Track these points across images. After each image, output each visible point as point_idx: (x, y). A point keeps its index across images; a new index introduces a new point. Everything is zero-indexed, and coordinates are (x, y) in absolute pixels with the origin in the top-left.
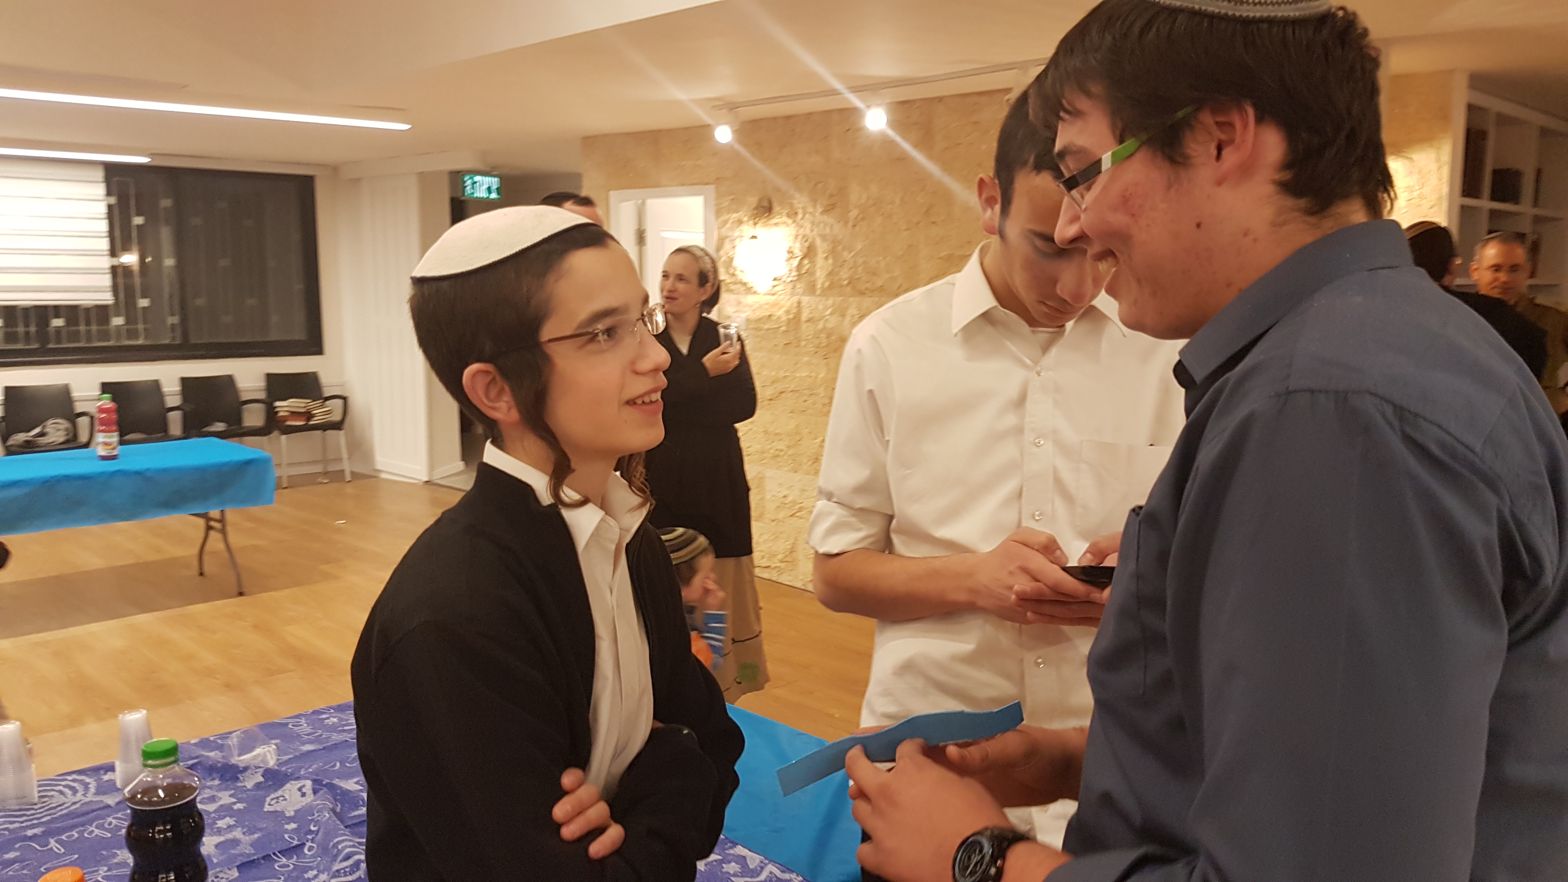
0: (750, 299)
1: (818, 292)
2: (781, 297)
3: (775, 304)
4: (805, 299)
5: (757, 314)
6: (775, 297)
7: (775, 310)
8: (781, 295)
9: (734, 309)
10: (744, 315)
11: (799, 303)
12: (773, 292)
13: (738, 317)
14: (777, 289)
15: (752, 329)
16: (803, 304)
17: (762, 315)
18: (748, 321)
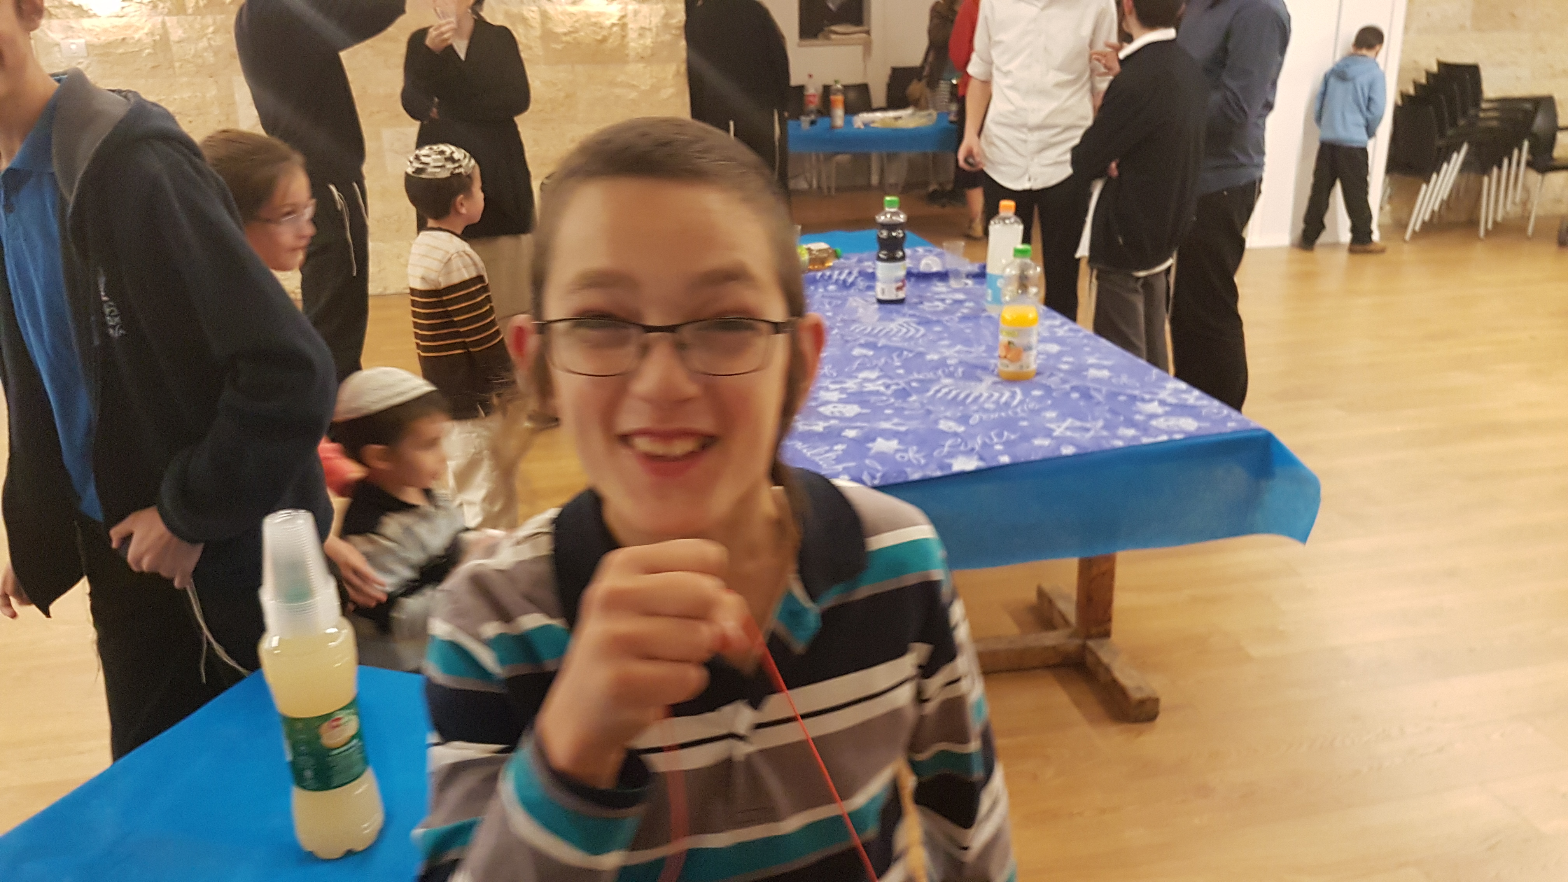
0: (86, 23)
1: (190, 11)
2: (136, 18)
3: (128, 26)
4: (171, 21)
5: (103, 38)
6: (124, 20)
7: (129, 32)
8: (134, 16)
9: (62, 36)
10: (82, 41)
11: (164, 24)
12: (121, 14)
13: (74, 43)
14: (125, 10)
15: (96, 55)
16: (169, 24)
17: (112, 39)
18: (89, 46)
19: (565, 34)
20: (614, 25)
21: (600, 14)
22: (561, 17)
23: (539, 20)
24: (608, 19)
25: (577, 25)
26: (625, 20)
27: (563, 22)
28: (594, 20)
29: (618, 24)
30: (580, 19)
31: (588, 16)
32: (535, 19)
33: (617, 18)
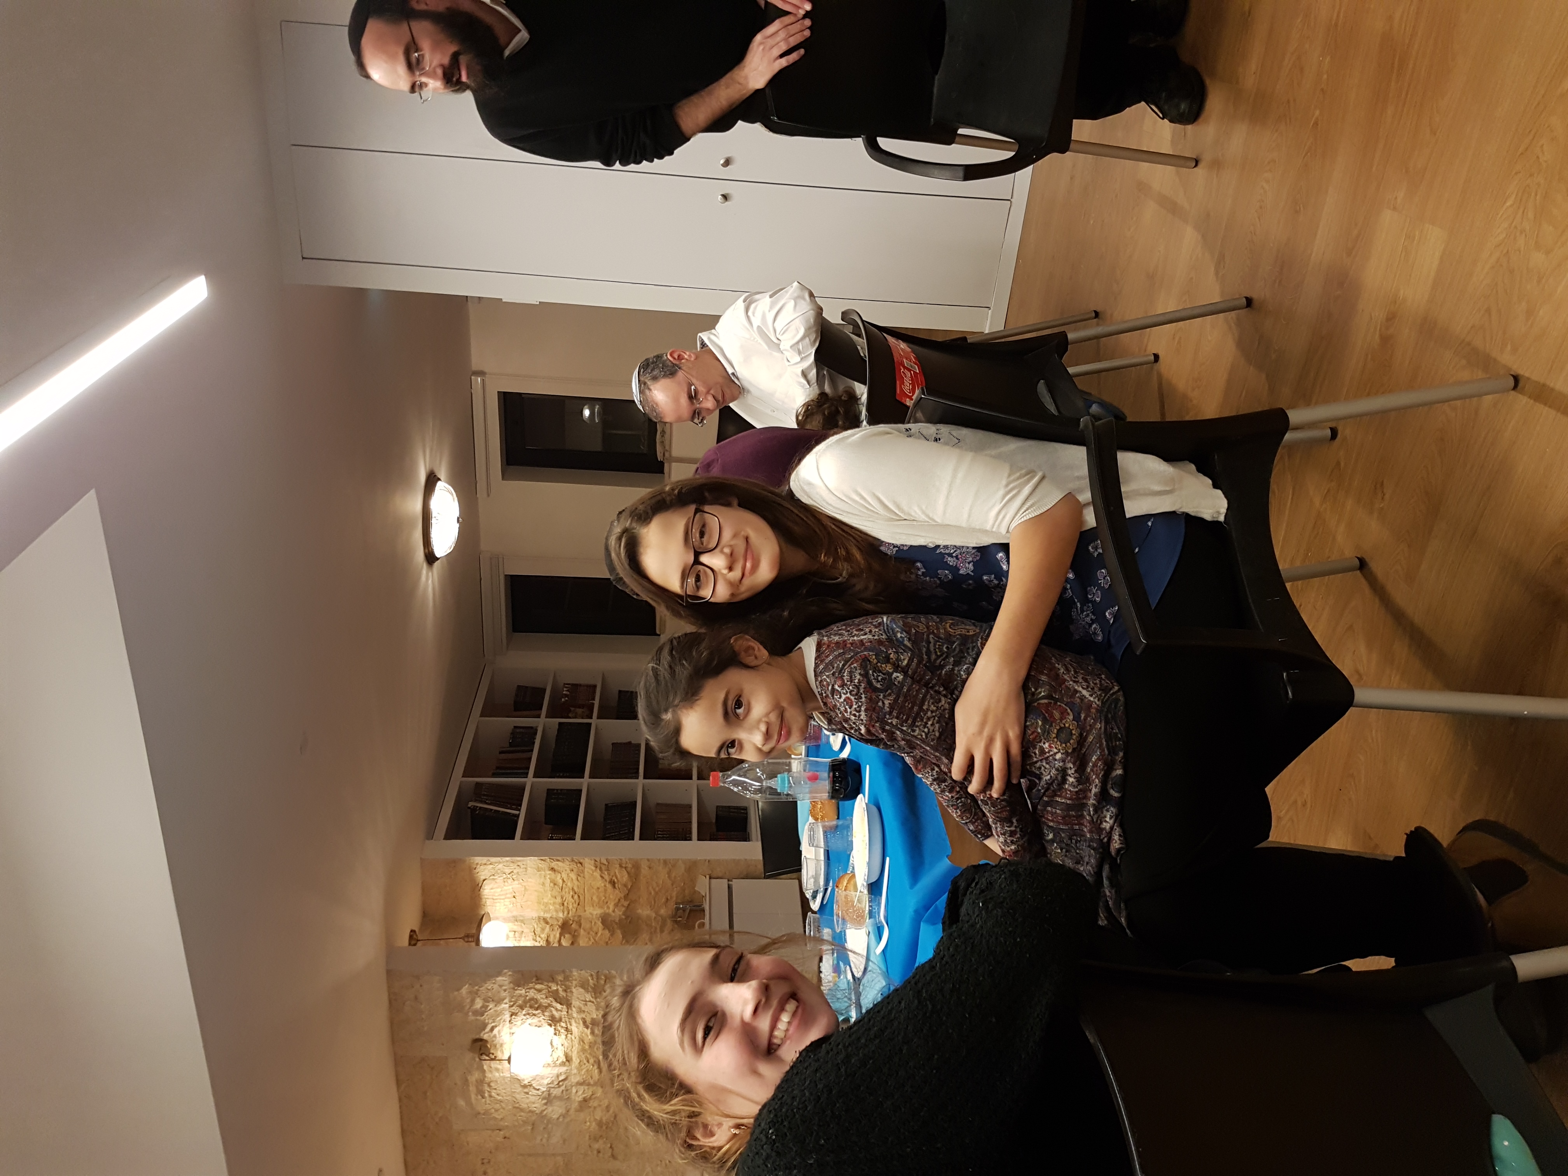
19: (600, 1072)
20: (592, 1033)
21: (582, 1040)
22: (583, 1072)
23: (586, 1087)
24: (588, 1036)
25: (591, 1061)
26: (588, 1020)
27: (587, 1070)
28: (587, 1047)
29: (591, 1029)
30: (586, 1057)
31: (583, 1050)
32: (584, 1091)
33: (586, 1029)
